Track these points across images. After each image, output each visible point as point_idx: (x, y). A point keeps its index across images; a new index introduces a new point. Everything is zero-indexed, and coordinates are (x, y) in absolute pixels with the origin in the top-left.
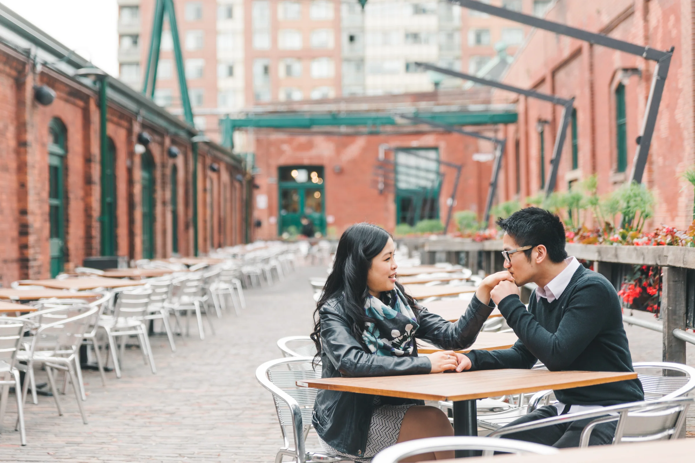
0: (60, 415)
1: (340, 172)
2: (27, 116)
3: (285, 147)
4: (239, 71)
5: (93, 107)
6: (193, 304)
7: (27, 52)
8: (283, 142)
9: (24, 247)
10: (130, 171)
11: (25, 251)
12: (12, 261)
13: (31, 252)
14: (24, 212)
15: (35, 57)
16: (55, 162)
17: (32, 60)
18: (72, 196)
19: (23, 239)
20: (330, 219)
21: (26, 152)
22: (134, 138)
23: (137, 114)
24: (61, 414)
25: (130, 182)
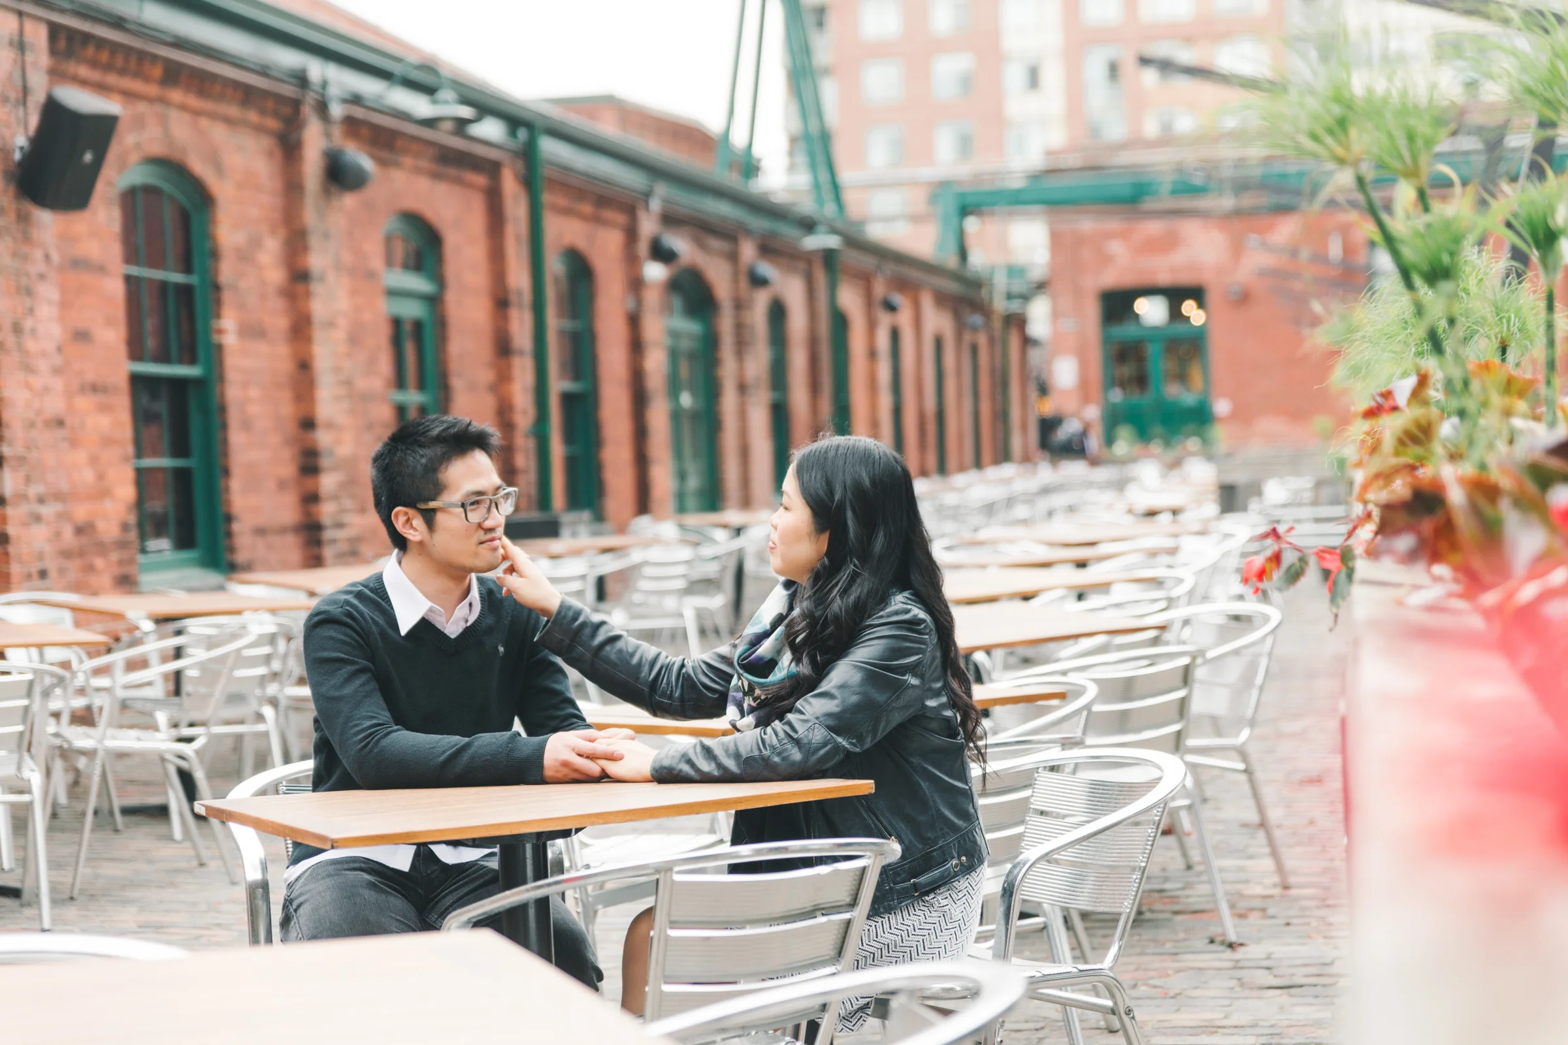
0: (202, 865)
1: (1244, 298)
2: (310, 216)
3: (1116, 248)
4: (1053, 76)
5: (510, 185)
6: (681, 615)
7: (301, 79)
8: (1110, 235)
9: (311, 499)
10: (634, 321)
11: (314, 509)
12: (283, 530)
13: (327, 511)
14: (308, 424)
15: (325, 84)
16: (412, 310)
17: (316, 92)
18: (458, 384)
19: (309, 483)
20: (1222, 407)
21: (308, 295)
22: (643, 248)
23: (647, 195)
24: (203, 862)
25: (636, 346)
